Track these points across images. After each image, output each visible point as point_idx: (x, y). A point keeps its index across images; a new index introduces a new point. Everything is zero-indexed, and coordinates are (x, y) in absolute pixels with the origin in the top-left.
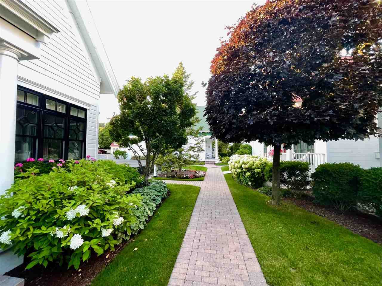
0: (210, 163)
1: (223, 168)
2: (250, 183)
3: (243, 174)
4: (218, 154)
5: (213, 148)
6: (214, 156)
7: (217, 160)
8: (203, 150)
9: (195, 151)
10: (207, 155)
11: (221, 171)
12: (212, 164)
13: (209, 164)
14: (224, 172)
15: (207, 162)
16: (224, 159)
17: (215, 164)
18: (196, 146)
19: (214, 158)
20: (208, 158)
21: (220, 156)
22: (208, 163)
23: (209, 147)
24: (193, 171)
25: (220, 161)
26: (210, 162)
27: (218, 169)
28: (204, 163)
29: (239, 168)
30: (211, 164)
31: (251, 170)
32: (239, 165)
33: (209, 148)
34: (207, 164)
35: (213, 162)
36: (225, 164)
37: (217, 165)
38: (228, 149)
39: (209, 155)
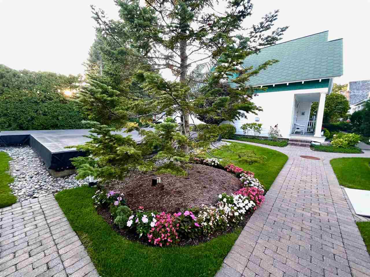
0: (300, 143)
1: (339, 165)
4: (323, 126)
5: (311, 117)
7: (318, 138)
11: (336, 181)
12: (305, 146)
16: (340, 137)
17: (312, 146)
20: (297, 133)
21: (327, 131)
22: (294, 143)
23: (303, 114)
25: (326, 140)
26: (301, 141)
30: (301, 145)
33: (303, 117)
34: (292, 144)
35: (307, 142)
36: (340, 149)
37: (317, 150)
38: (341, 119)
39: (300, 127)
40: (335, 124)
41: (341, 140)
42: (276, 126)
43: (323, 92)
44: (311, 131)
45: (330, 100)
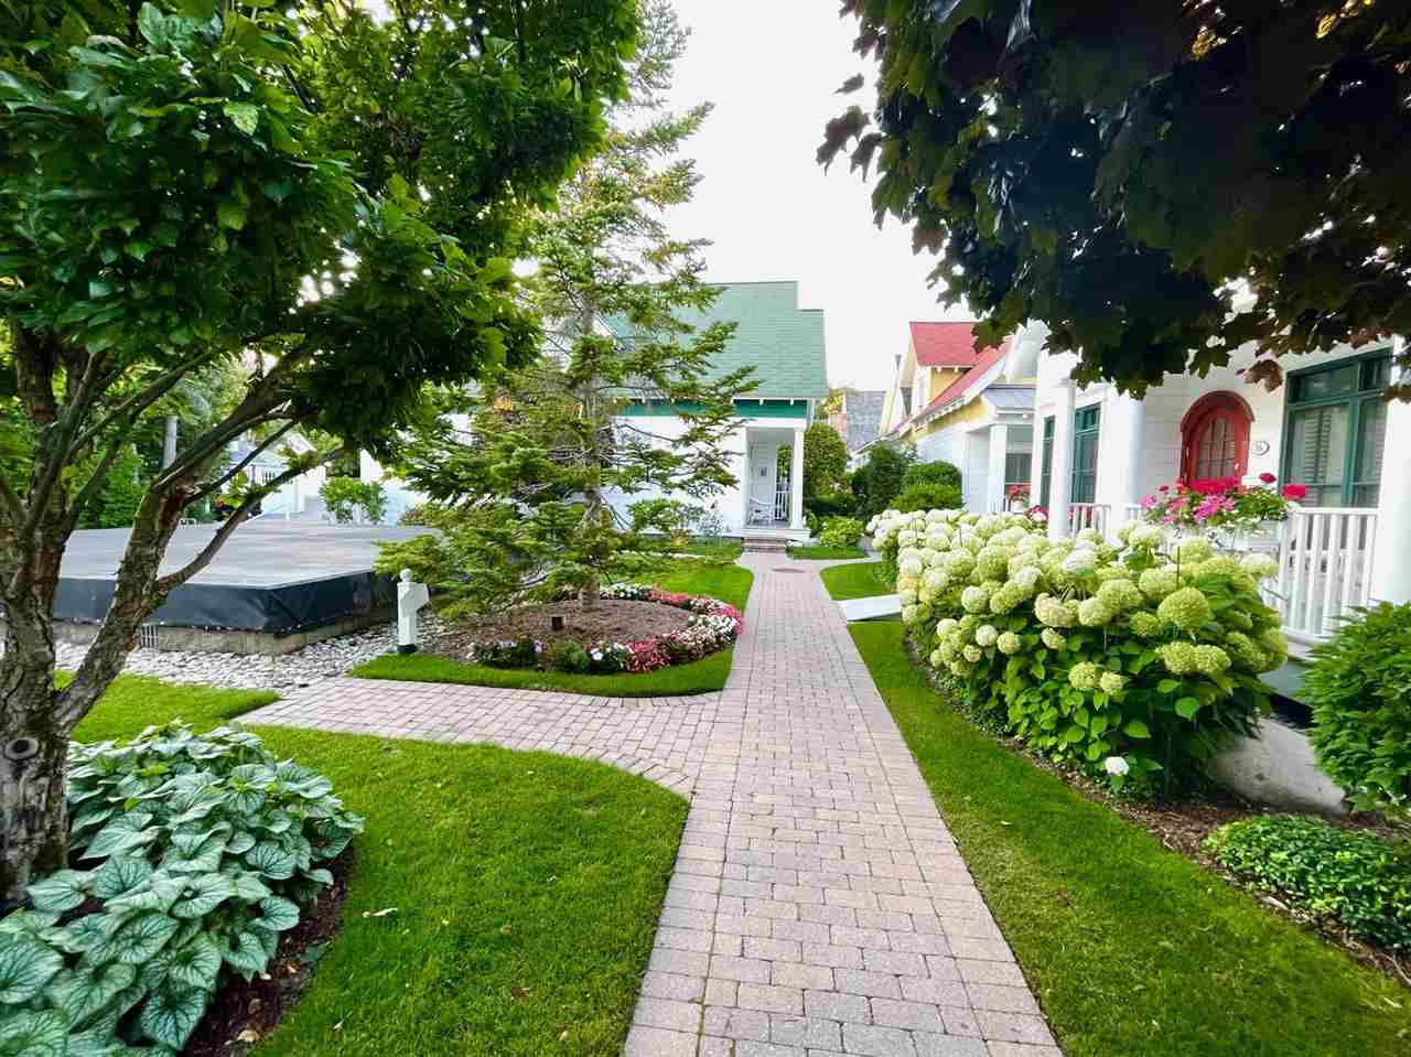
0: (767, 545)
1: (833, 577)
2: (1116, 765)
3: (1040, 673)
4: (806, 504)
5: (779, 479)
6: (784, 515)
7: (798, 530)
8: (729, 481)
9: (675, 480)
10: (751, 506)
11: (827, 596)
12: (778, 551)
13: (758, 549)
14: (844, 604)
15: (749, 540)
16: (833, 527)
17: (789, 550)
18: (682, 451)
19: (785, 520)
20: (756, 522)
21: (812, 515)
22: (757, 545)
23: (763, 473)
24: (674, 597)
25: (812, 536)
26: (768, 540)
27: (805, 576)
28: (738, 545)
29: (1001, 622)
30: (771, 550)
31: (1113, 641)
32: (1001, 597)
33: (762, 479)
34: (751, 549)
35: (779, 541)
36: (834, 551)
37: (799, 557)
38: (837, 485)
39: (762, 508)
40: (825, 497)
41: (835, 532)
42: (713, 507)
43: (798, 425)
44: (783, 519)
45: (810, 437)
